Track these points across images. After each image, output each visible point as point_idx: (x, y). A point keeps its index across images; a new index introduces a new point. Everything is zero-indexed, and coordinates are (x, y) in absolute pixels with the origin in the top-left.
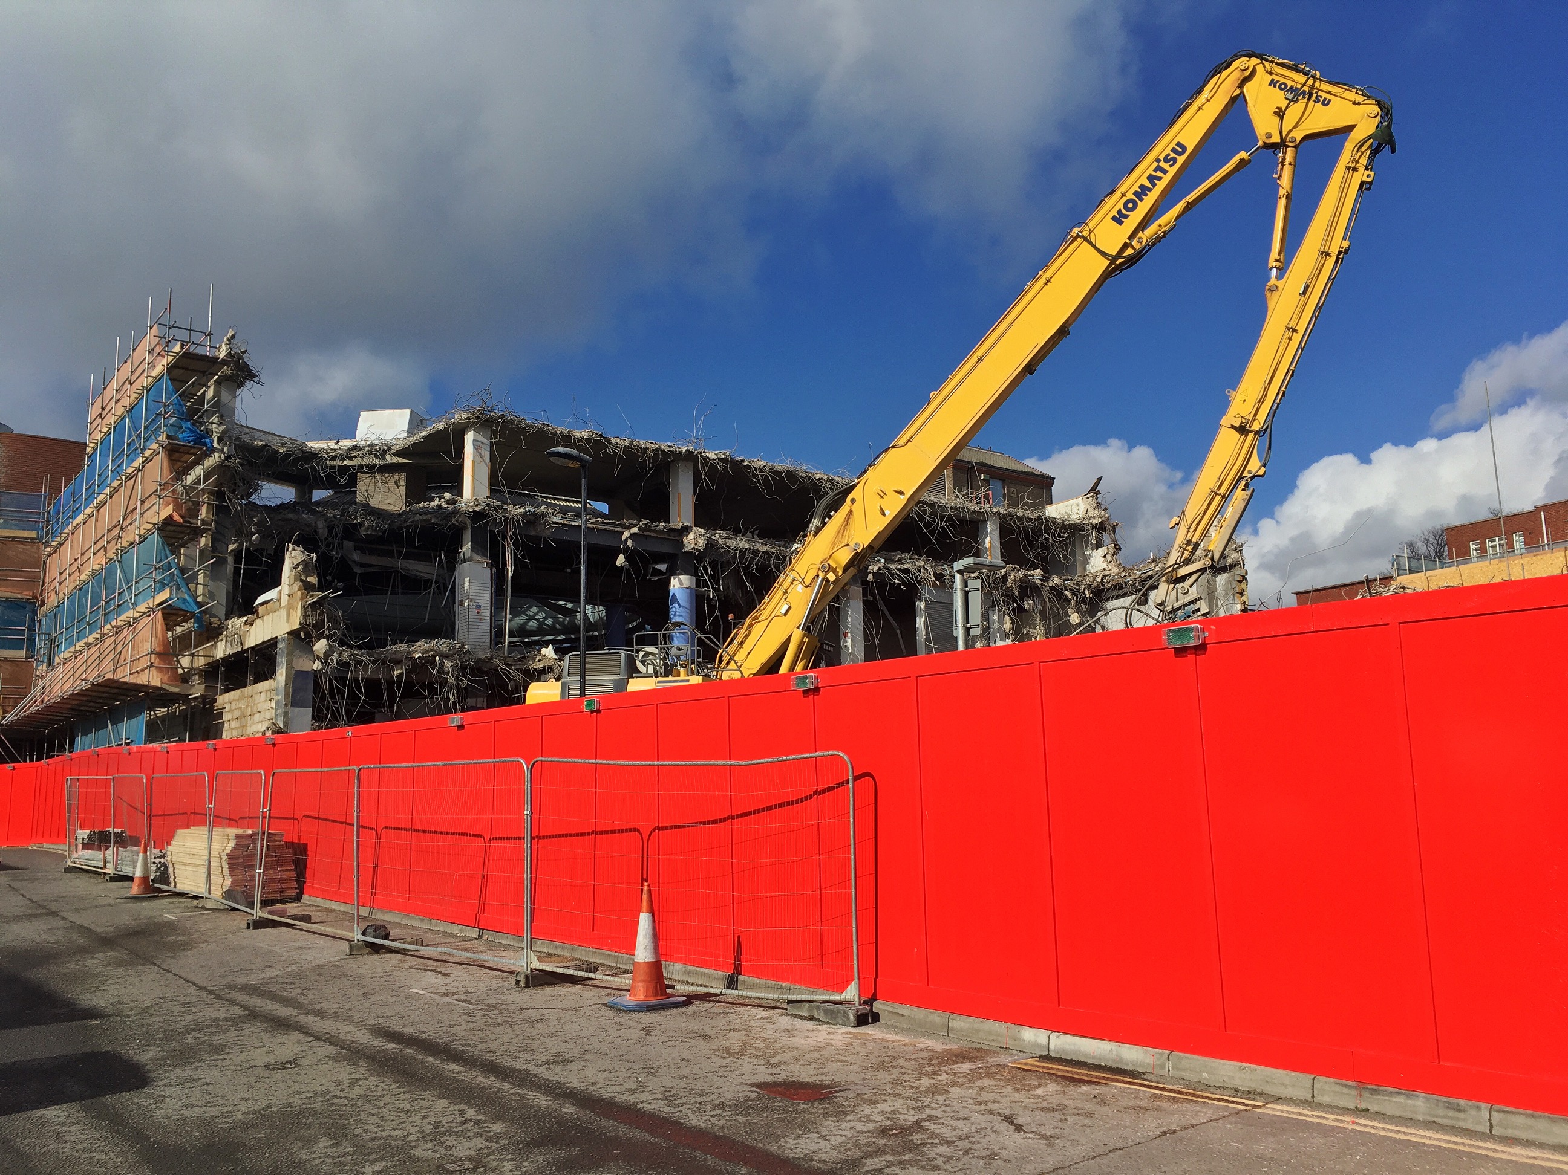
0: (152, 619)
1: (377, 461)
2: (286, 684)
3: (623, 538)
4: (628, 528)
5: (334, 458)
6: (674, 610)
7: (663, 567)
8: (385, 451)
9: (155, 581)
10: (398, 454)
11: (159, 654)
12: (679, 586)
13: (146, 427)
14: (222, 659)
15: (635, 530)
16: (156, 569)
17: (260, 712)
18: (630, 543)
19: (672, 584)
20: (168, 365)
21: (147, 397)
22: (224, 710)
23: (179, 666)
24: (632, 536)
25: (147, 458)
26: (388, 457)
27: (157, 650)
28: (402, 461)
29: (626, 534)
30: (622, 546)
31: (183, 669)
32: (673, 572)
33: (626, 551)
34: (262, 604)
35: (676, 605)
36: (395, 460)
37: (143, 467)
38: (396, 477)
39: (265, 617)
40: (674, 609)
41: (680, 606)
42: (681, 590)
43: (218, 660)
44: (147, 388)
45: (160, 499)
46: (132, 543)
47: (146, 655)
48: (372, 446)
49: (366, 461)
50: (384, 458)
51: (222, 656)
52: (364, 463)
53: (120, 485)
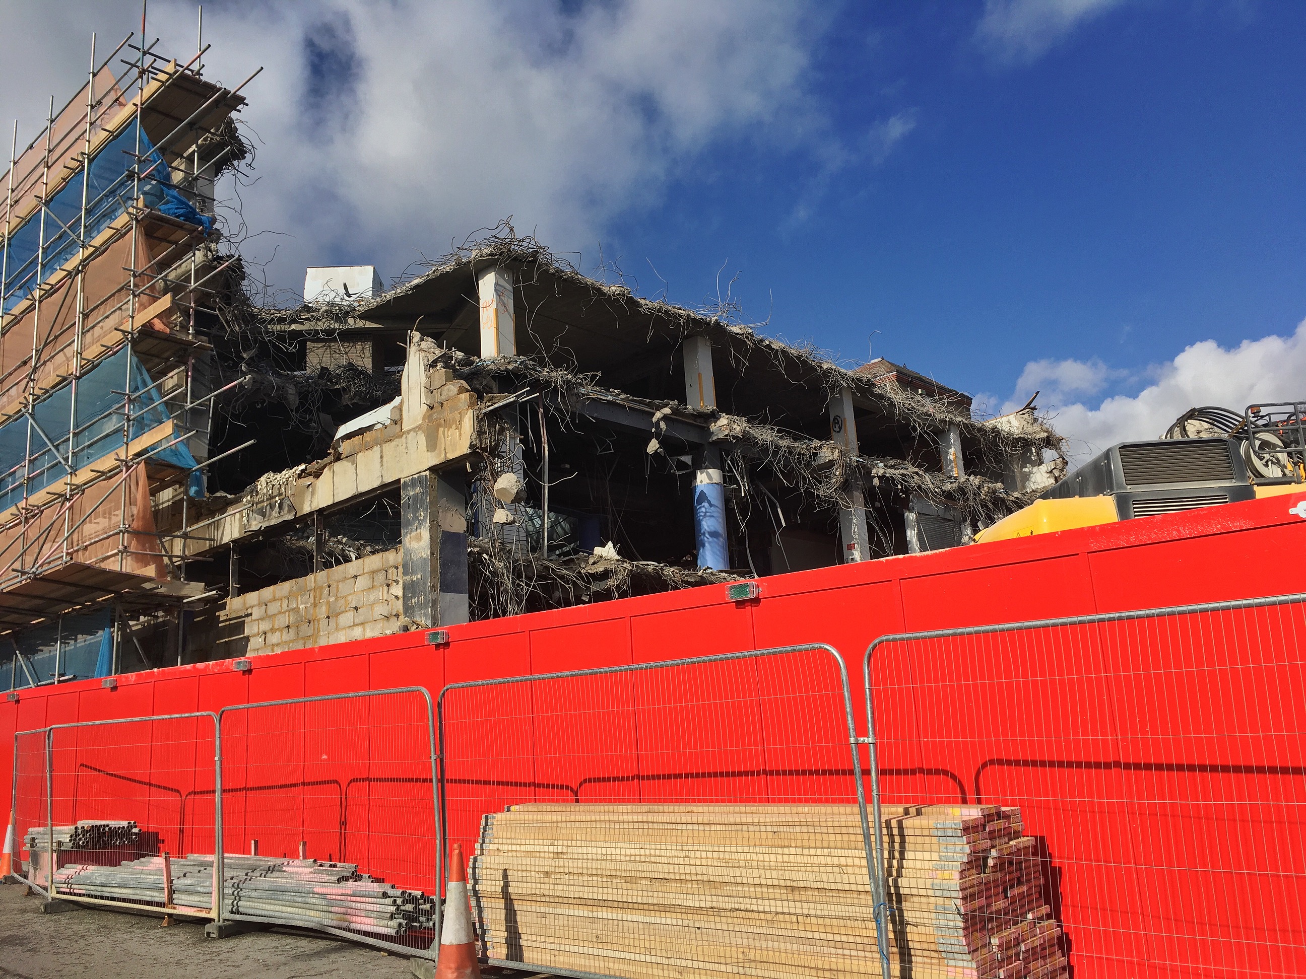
0: (125, 479)
1: (337, 326)
2: (432, 554)
3: (654, 420)
4: (659, 408)
5: (281, 320)
6: (703, 510)
7: (687, 459)
8: (347, 313)
9: (129, 420)
10: (365, 316)
11: (135, 533)
12: (708, 481)
13: (89, 212)
14: (235, 541)
15: (667, 411)
16: (130, 401)
17: (356, 609)
18: (663, 425)
19: (698, 480)
20: (142, 104)
21: (89, 169)
22: (247, 620)
23: (163, 553)
24: (665, 418)
25: (97, 249)
26: (351, 321)
27: (135, 525)
28: (369, 325)
29: (658, 415)
30: (653, 430)
31: (170, 558)
32: (698, 465)
33: (657, 436)
34: (349, 436)
35: (706, 504)
36: (360, 324)
37: (84, 267)
38: (359, 347)
39: (360, 456)
40: (703, 508)
41: (711, 505)
42: (711, 487)
43: (227, 544)
44: (89, 155)
45: (135, 296)
46: (65, 379)
47: (118, 533)
48: (331, 304)
49: (321, 326)
50: (346, 322)
51: (236, 535)
52: (319, 328)
53: (30, 309)
